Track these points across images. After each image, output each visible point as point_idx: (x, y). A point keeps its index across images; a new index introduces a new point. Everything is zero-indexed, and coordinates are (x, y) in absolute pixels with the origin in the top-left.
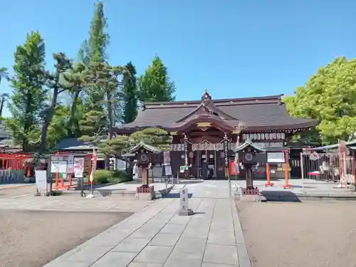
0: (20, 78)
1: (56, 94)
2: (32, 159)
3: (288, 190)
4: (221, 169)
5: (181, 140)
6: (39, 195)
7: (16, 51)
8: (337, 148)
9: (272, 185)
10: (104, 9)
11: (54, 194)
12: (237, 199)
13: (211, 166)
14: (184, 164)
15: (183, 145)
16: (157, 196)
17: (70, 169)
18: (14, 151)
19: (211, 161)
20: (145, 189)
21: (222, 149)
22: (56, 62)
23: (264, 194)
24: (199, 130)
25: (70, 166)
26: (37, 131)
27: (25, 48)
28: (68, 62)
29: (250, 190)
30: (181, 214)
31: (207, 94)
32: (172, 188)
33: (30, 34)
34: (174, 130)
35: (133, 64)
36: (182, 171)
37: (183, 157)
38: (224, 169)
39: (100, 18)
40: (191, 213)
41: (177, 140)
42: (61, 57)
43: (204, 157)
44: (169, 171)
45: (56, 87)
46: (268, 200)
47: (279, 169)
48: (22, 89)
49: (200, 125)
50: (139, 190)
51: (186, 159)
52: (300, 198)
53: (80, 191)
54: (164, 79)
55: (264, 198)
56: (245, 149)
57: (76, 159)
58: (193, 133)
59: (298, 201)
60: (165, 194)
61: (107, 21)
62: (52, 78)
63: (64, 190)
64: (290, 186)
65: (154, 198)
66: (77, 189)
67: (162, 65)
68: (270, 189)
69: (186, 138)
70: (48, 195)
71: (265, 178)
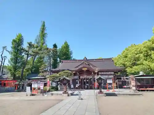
0: (14, 51)
1: (28, 57)
2: (18, 83)
3: (114, 92)
4: (91, 85)
5: (76, 75)
6: (27, 95)
7: (12, 41)
8: (130, 78)
9: (109, 91)
10: (45, 24)
11: (33, 95)
12: (96, 96)
13: (87, 84)
14: (77, 84)
15: (77, 76)
16: (69, 95)
17: (39, 86)
18: (10, 79)
19: (87, 83)
20: (65, 92)
21: (91, 78)
22: (28, 45)
23: (106, 94)
24: (83, 71)
25: (39, 85)
26: (19, 72)
27: (16, 40)
28: (33, 45)
29: (101, 92)
30: (79, 99)
31: (85, 58)
32: (74, 92)
33: (18, 34)
34: (73, 71)
35: (56, 44)
36: (77, 86)
37: (77, 81)
38: (92, 86)
39: (43, 27)
40: (82, 99)
41: (75, 74)
42: (30, 43)
43: (85, 81)
44: (72, 86)
45: (28, 55)
46: (107, 96)
47: (112, 85)
48: (14, 55)
49: (83, 69)
50: (63, 93)
51: (78, 82)
52: (117, 95)
53: (42, 94)
54: (68, 50)
55: (105, 95)
56: (99, 78)
57: (41, 82)
58: (81, 72)
59: (117, 96)
60: (72, 94)
61: (46, 28)
62: (27, 51)
63: (36, 94)
64: (115, 91)
65: (68, 96)
66: (41, 93)
67: (67, 44)
68: (108, 92)
69: (78, 74)
70: (31, 95)
71: (106, 89)
